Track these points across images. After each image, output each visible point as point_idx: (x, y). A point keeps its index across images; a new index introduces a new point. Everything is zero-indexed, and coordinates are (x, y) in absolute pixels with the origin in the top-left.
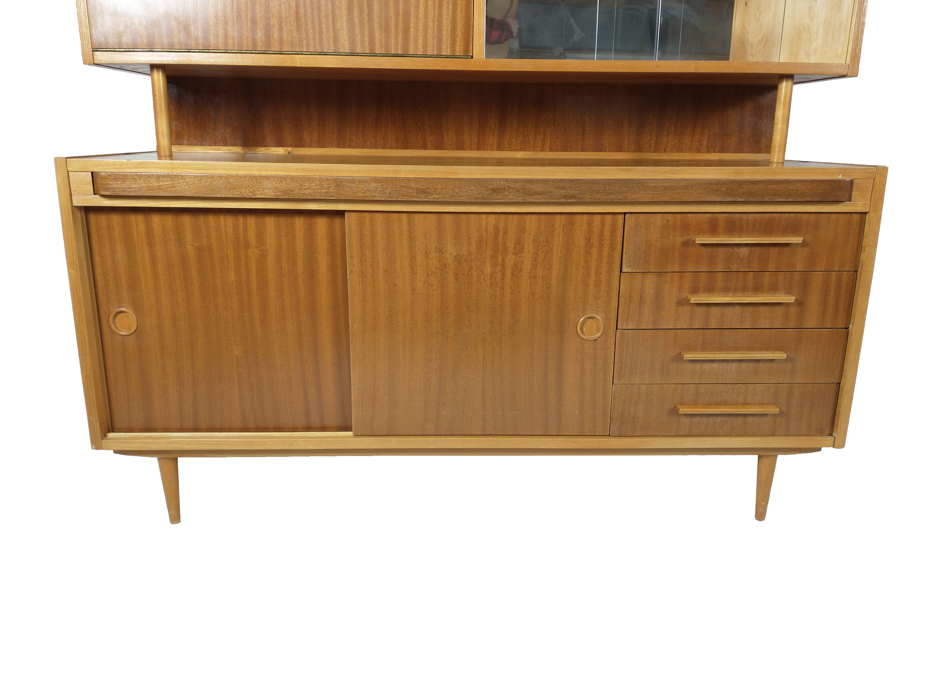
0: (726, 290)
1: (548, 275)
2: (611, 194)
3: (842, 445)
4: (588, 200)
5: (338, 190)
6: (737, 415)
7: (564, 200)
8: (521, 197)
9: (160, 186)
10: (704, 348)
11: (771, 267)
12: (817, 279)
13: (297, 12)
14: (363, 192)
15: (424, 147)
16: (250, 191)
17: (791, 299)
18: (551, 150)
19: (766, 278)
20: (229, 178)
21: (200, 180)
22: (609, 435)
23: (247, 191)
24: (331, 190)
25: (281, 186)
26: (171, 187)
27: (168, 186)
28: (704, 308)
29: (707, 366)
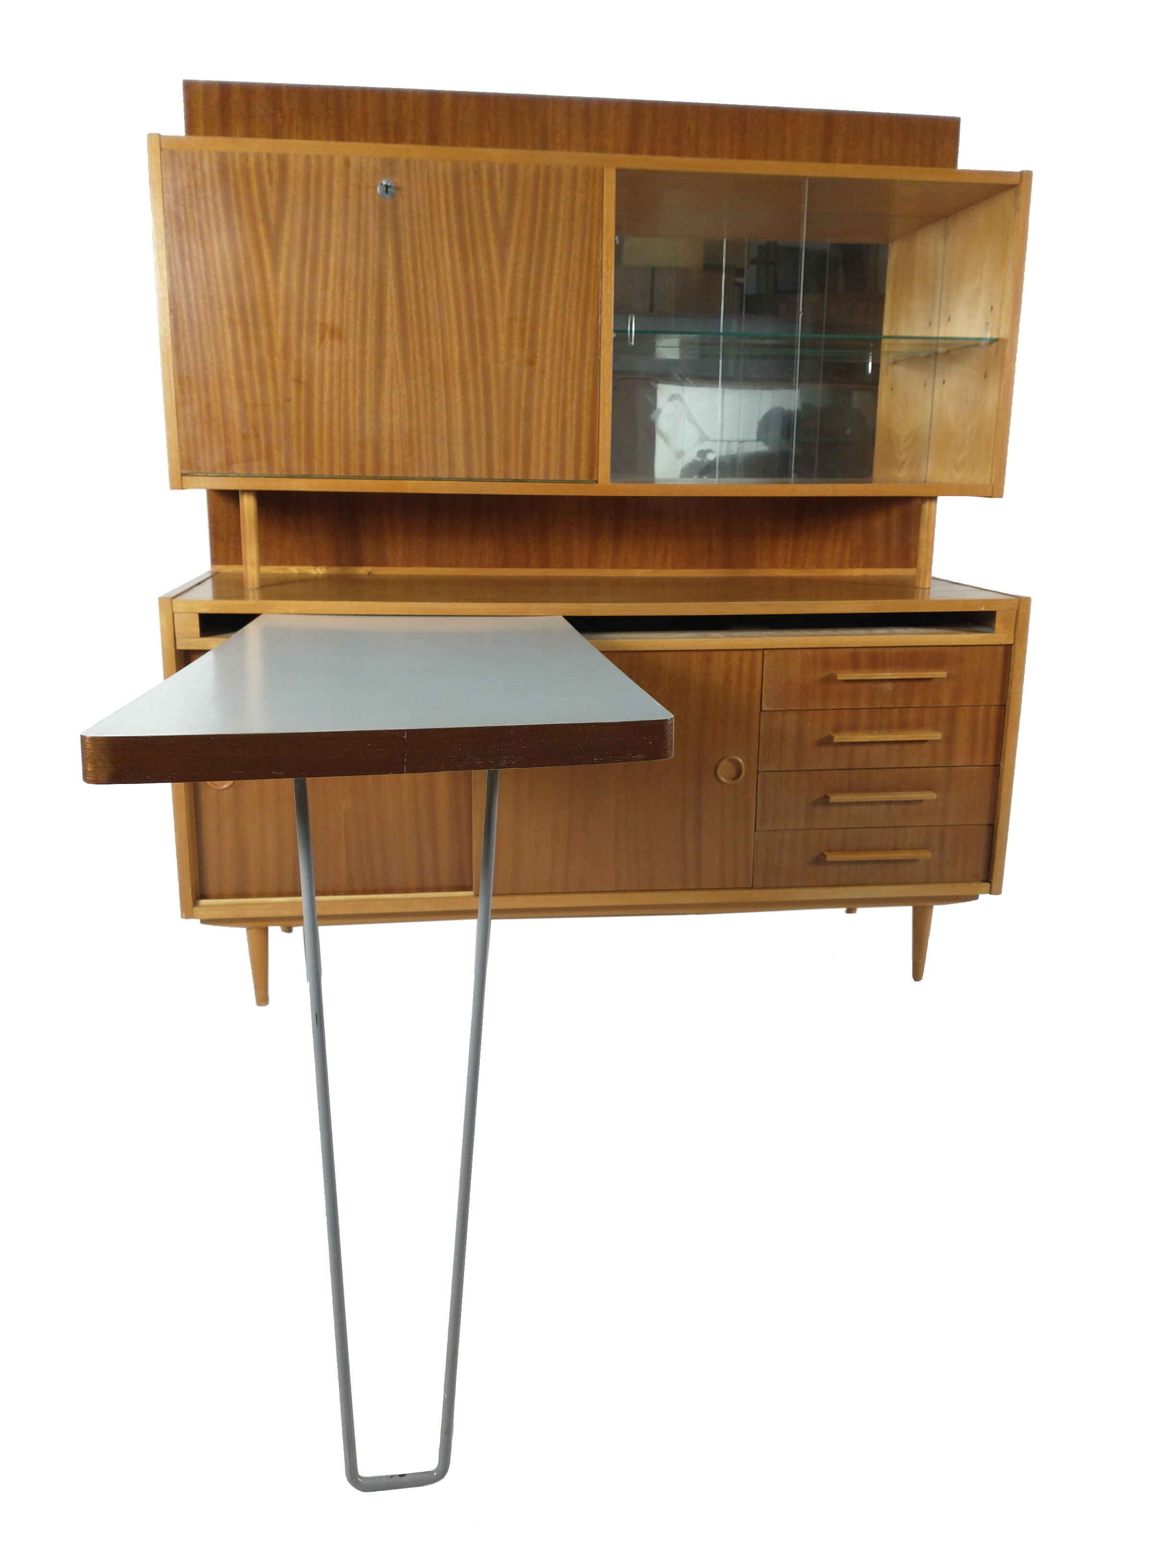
0: (870, 728)
1: (685, 715)
3: (998, 892)
6: (888, 862)
10: (850, 790)
11: (917, 702)
12: (964, 715)
13: (410, 437)
15: (527, 565)
17: (938, 736)
19: (912, 715)
22: (752, 888)
28: (848, 747)
29: (854, 809)
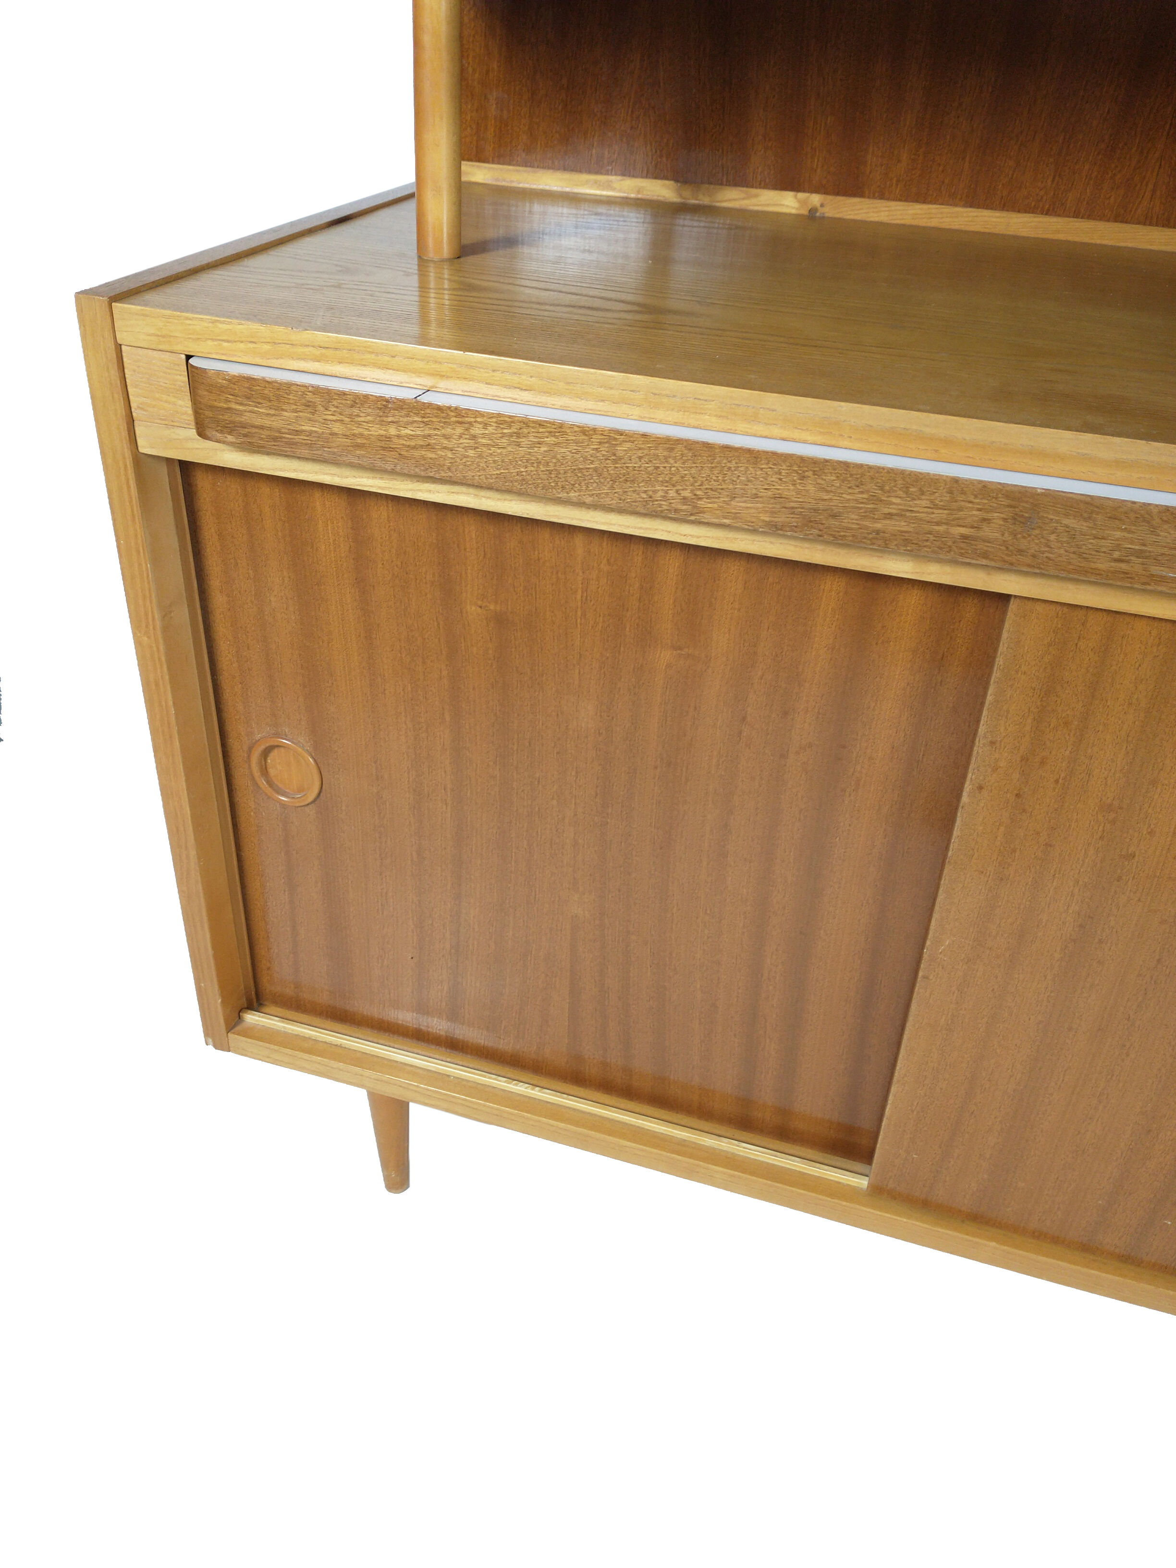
5: (1014, 535)
9: (388, 438)
14: (1116, 554)
16: (684, 498)
20: (615, 439)
21: (518, 435)
23: (672, 493)
24: (988, 532)
25: (799, 492)
26: (422, 446)
27: (412, 443)
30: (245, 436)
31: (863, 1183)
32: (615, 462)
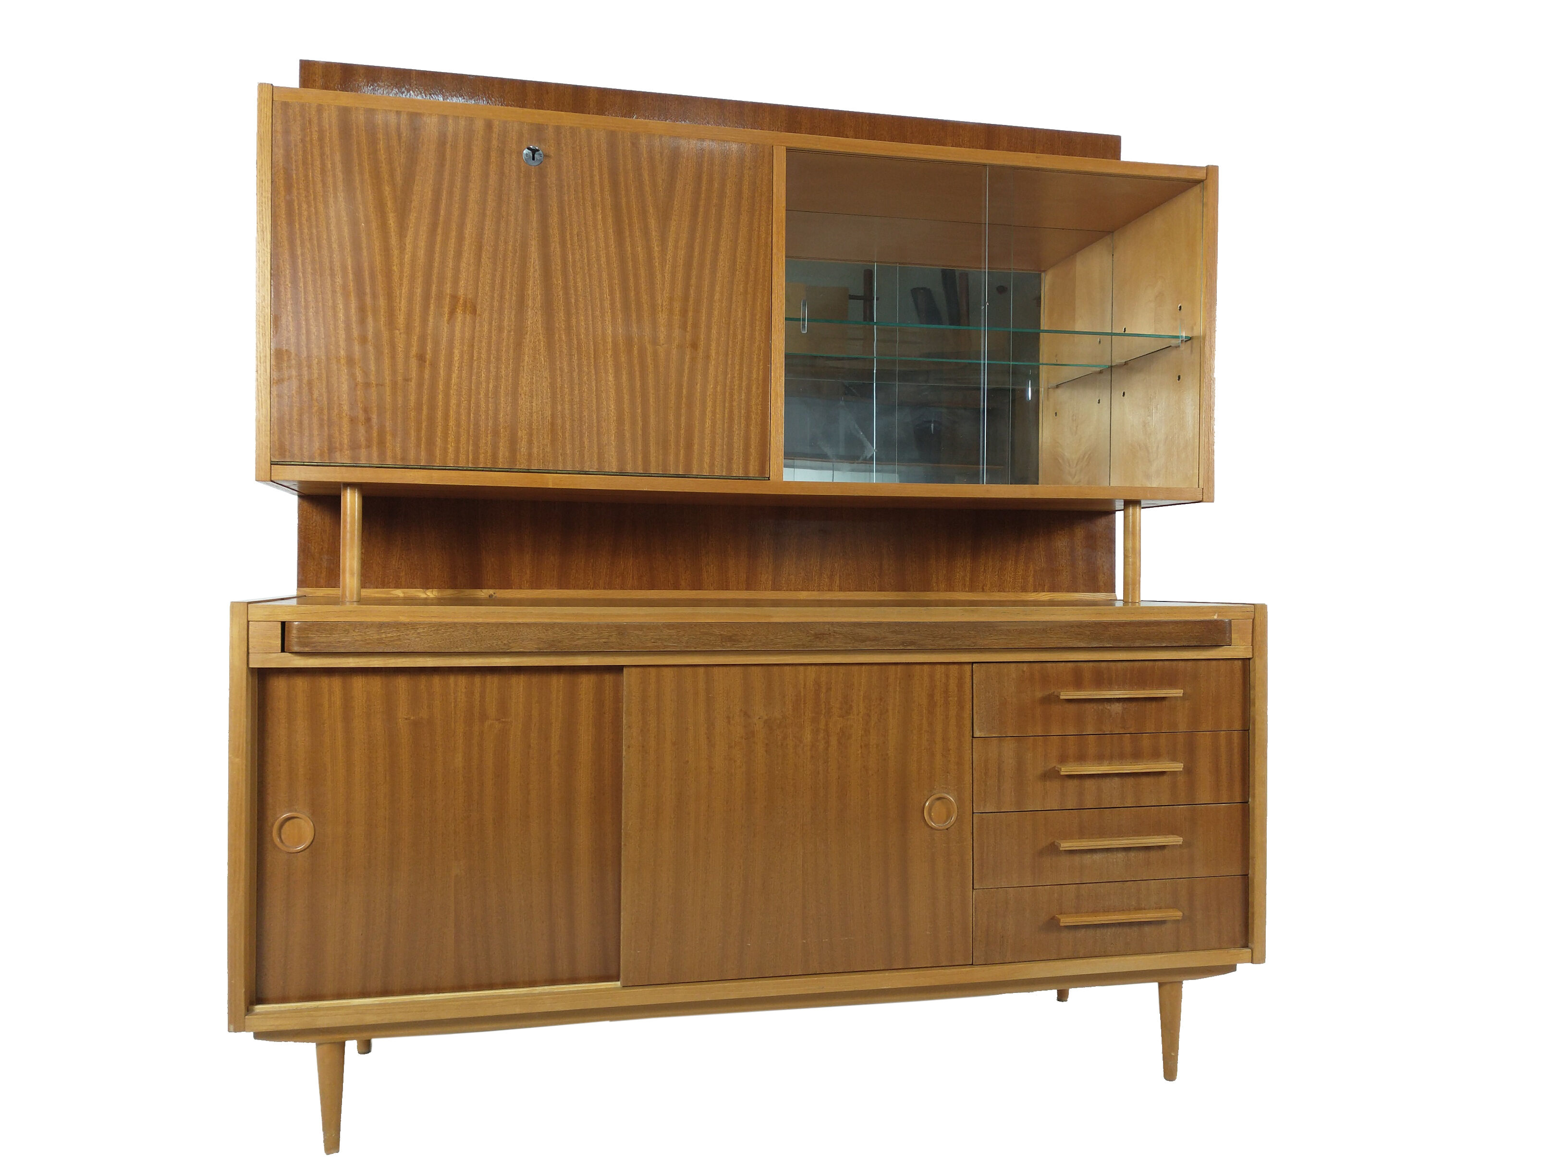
0: (1100, 758)
1: (884, 743)
2: (958, 639)
3: (1261, 960)
4: (930, 647)
5: (620, 639)
6: (1131, 924)
7: (902, 648)
8: (850, 644)
9: (382, 639)
10: (1082, 834)
11: (1150, 727)
12: (1204, 741)
13: (553, 424)
14: (653, 641)
15: (676, 587)
17: (1178, 767)
18: (841, 589)
19: (1146, 742)
20: (474, 625)
21: (437, 630)
22: (972, 964)
24: (613, 639)
25: (546, 636)
26: (397, 640)
27: (392, 639)
28: (1076, 782)
29: (1088, 858)
30: (315, 647)
31: (618, 983)
32: (477, 634)
